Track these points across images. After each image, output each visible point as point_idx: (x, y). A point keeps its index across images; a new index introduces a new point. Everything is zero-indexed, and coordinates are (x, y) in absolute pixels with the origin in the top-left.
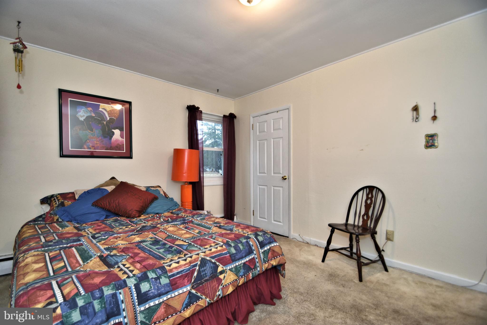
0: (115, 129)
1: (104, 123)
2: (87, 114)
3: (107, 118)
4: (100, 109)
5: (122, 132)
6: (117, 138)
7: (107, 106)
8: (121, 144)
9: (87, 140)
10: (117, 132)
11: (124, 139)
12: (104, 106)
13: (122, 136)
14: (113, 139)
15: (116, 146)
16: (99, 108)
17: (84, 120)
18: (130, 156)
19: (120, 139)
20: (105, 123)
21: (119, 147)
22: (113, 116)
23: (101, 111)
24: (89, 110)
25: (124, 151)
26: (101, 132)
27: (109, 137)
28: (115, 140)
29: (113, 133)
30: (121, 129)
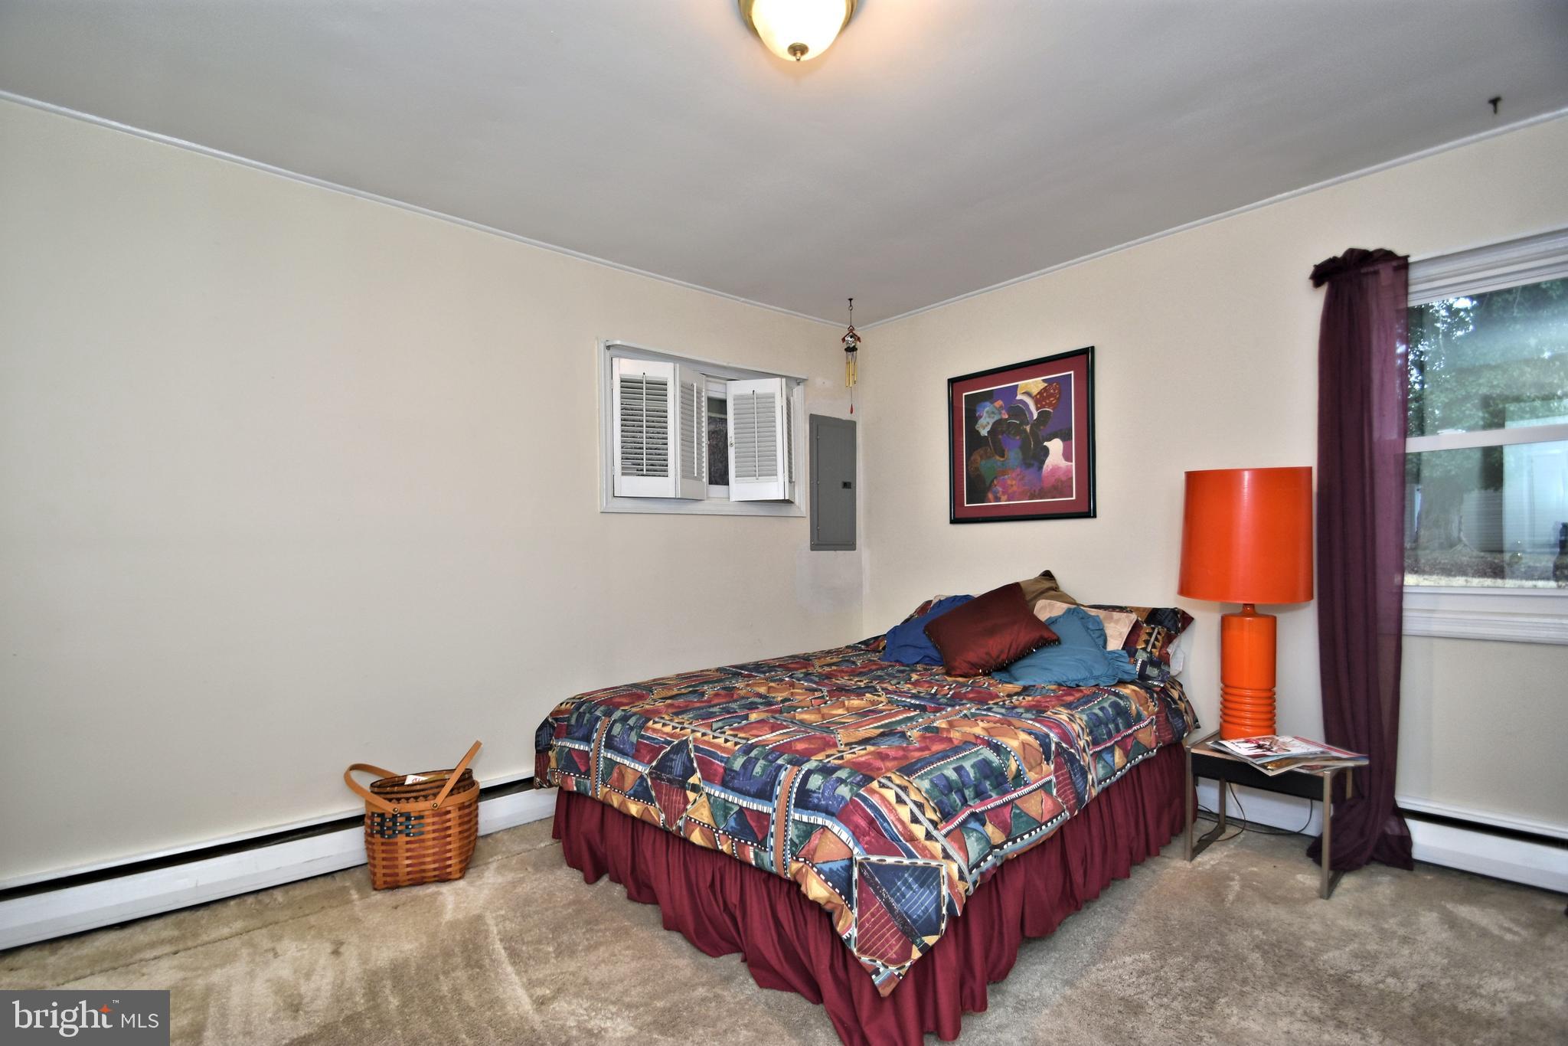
0: (1049, 440)
1: (1025, 430)
2: (993, 418)
3: (1031, 414)
4: (1019, 397)
5: (1068, 442)
6: (1055, 463)
7: (1033, 382)
8: (1064, 478)
9: (993, 481)
10: (1055, 446)
11: (1072, 462)
12: (1027, 384)
13: (1067, 456)
14: (1045, 466)
15: (1053, 486)
16: (1016, 396)
17: (988, 432)
18: (1087, 510)
19: (1063, 463)
20: (1028, 428)
21: (1060, 487)
22: (1046, 404)
23: (1021, 401)
24: (998, 406)
25: (1072, 497)
26: (1020, 454)
27: (1036, 464)
28: (1051, 470)
29: (1046, 451)
30: (1066, 437)
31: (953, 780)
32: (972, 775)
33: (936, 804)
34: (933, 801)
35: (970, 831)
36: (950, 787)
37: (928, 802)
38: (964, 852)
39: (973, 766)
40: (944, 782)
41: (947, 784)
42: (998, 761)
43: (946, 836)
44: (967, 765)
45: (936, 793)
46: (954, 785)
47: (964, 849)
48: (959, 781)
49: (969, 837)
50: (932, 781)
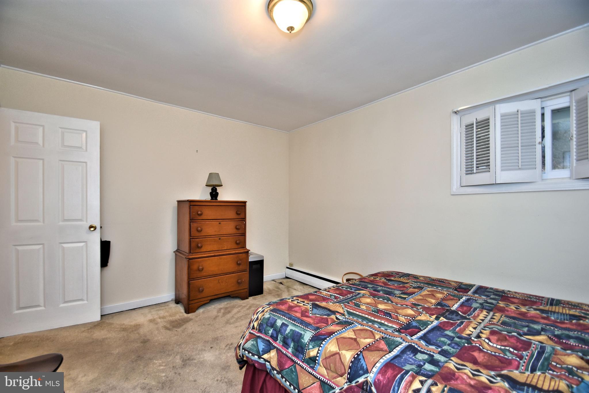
31: (276, 325)
32: (287, 332)
33: (260, 323)
34: (261, 321)
35: (256, 341)
36: (273, 325)
37: (260, 320)
38: (246, 342)
39: (291, 330)
40: (273, 322)
41: (273, 324)
42: (306, 341)
43: (250, 333)
44: (290, 327)
45: (265, 321)
46: (275, 326)
47: (247, 341)
48: (279, 328)
49: (253, 341)
50: (269, 317)
